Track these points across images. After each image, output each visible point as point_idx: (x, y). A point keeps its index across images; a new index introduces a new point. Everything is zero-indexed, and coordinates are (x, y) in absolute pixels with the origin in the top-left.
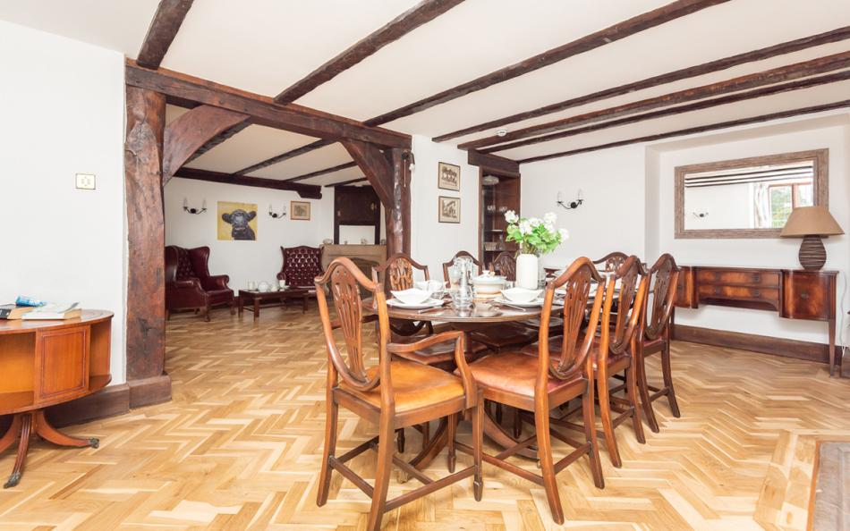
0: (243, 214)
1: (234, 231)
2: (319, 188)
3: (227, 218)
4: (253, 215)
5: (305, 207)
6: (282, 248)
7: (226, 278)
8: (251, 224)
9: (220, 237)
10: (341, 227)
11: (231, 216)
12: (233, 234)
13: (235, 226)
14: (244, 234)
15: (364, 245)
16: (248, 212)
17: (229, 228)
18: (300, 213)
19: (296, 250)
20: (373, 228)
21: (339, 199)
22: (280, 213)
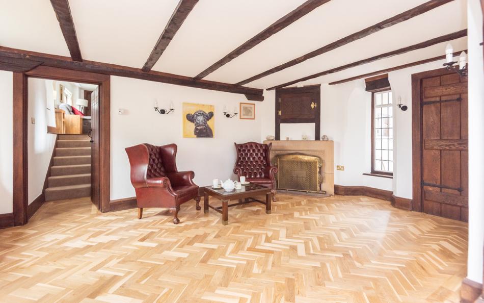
0: (203, 114)
1: (196, 129)
2: (261, 91)
3: (190, 118)
4: (211, 115)
5: (251, 108)
6: (235, 144)
7: (192, 174)
8: (209, 123)
9: (186, 136)
10: (282, 125)
11: (193, 116)
12: (195, 131)
13: (197, 125)
14: (204, 132)
15: (305, 141)
16: (207, 112)
17: (192, 126)
18: (247, 113)
19: (246, 145)
20: (313, 125)
21: (280, 100)
22: (231, 113)
